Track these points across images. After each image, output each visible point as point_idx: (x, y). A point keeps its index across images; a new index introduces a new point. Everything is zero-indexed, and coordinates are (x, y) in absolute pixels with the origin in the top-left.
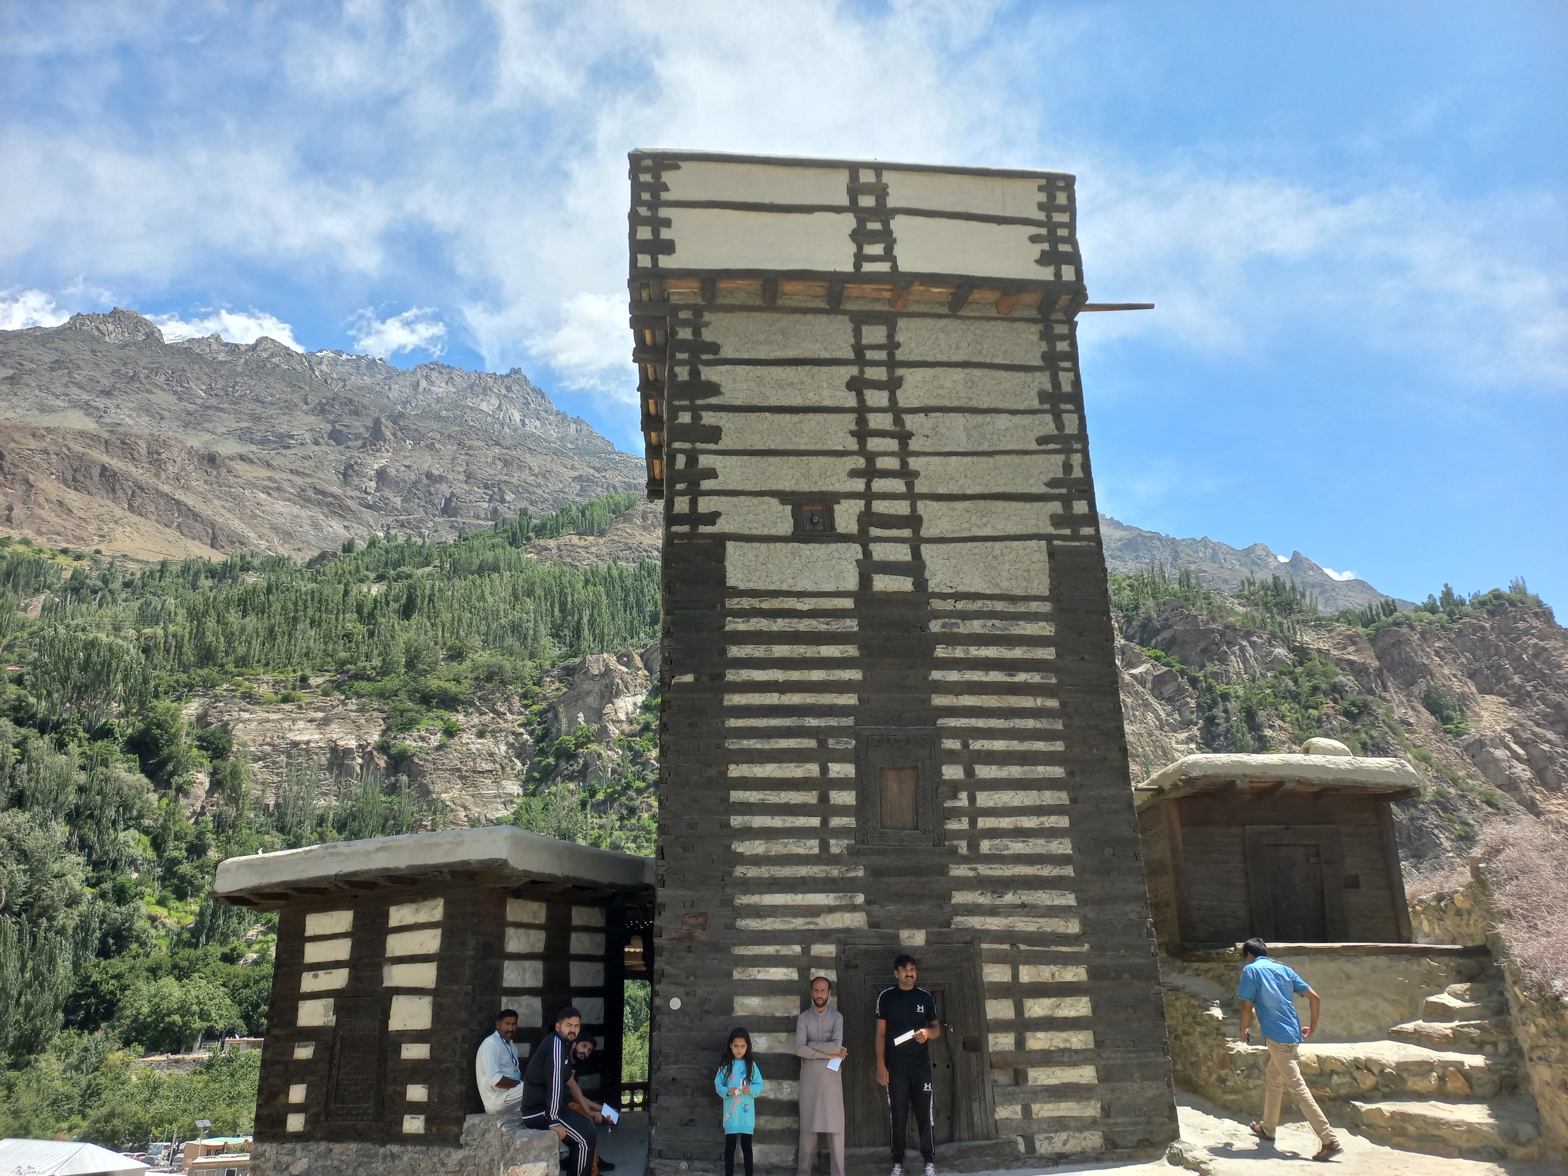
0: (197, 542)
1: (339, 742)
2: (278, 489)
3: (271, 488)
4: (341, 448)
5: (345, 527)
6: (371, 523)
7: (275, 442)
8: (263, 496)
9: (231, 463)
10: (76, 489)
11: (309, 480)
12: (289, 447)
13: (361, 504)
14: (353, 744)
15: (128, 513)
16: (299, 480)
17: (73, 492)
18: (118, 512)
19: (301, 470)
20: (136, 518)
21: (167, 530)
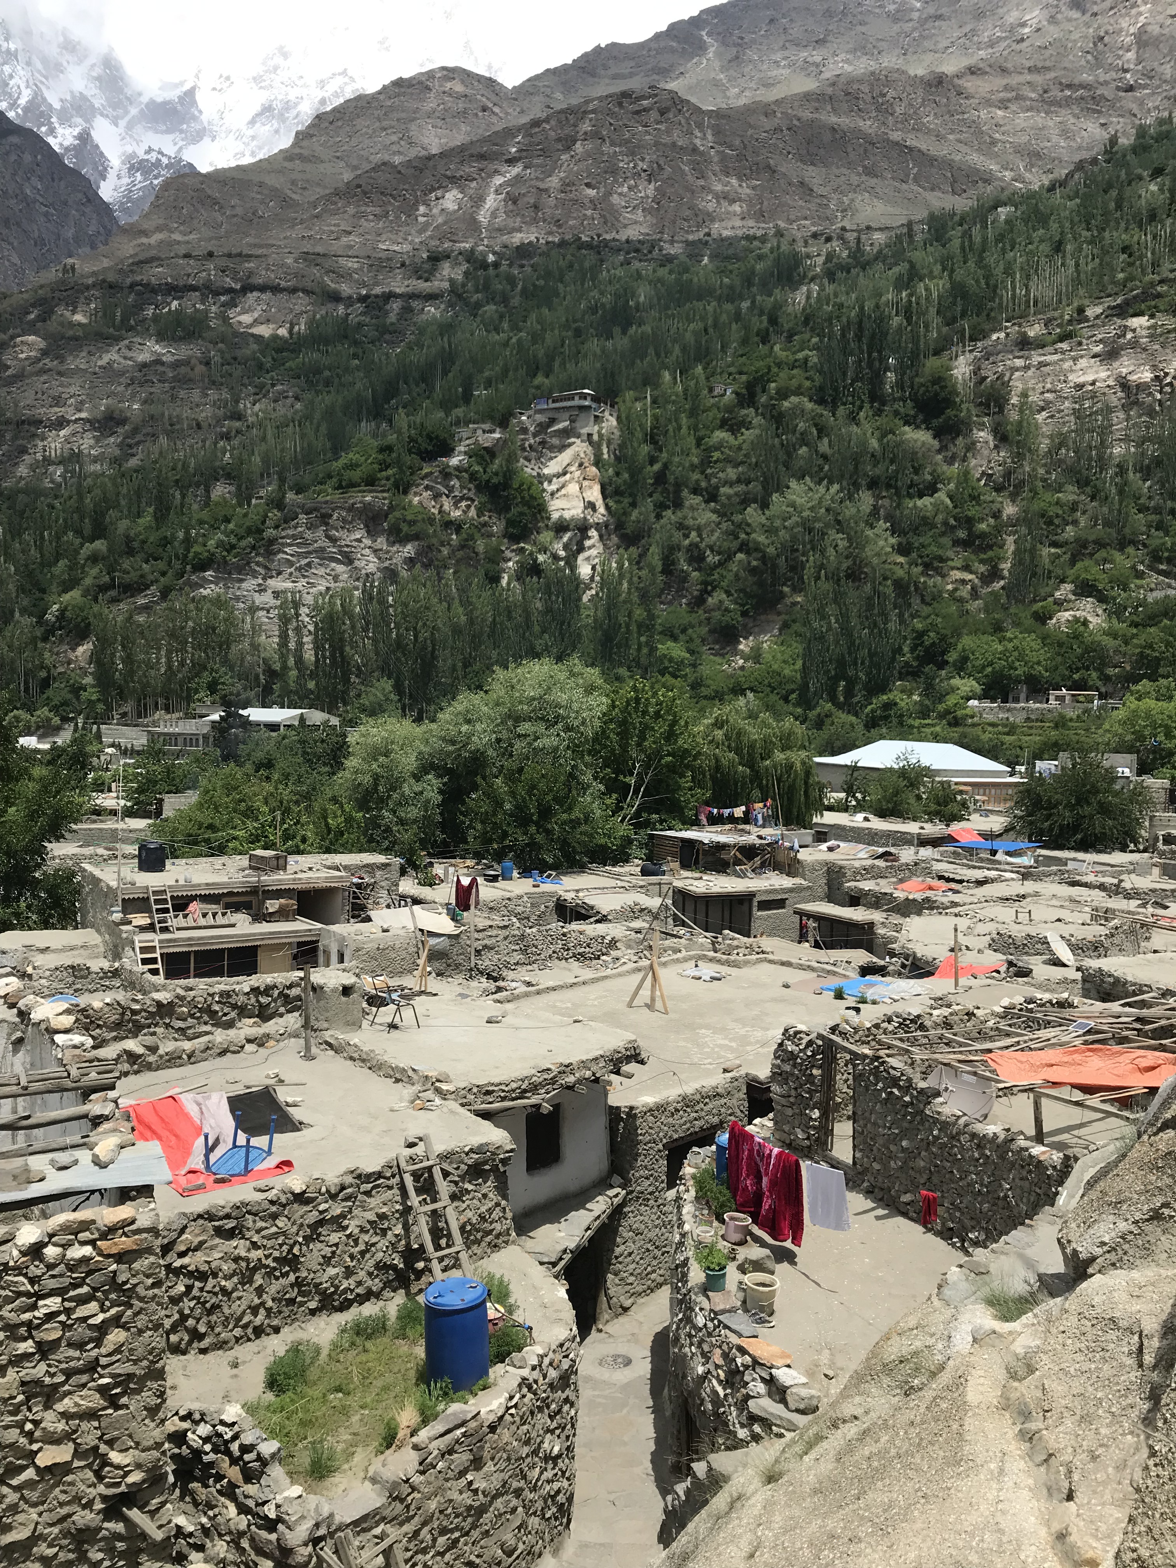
0: (938, 194)
1: (1130, 377)
2: (1018, 98)
3: (1009, 100)
4: (1087, 17)
5: (1103, 125)
6: (1135, 111)
7: (1006, 38)
8: (1000, 113)
9: (960, 82)
10: (812, 164)
11: (1053, 75)
12: (1022, 40)
13: (1118, 89)
14: (1147, 376)
15: (864, 178)
16: (1038, 79)
17: (811, 168)
18: (855, 179)
19: (1040, 65)
20: (873, 181)
21: (904, 186)
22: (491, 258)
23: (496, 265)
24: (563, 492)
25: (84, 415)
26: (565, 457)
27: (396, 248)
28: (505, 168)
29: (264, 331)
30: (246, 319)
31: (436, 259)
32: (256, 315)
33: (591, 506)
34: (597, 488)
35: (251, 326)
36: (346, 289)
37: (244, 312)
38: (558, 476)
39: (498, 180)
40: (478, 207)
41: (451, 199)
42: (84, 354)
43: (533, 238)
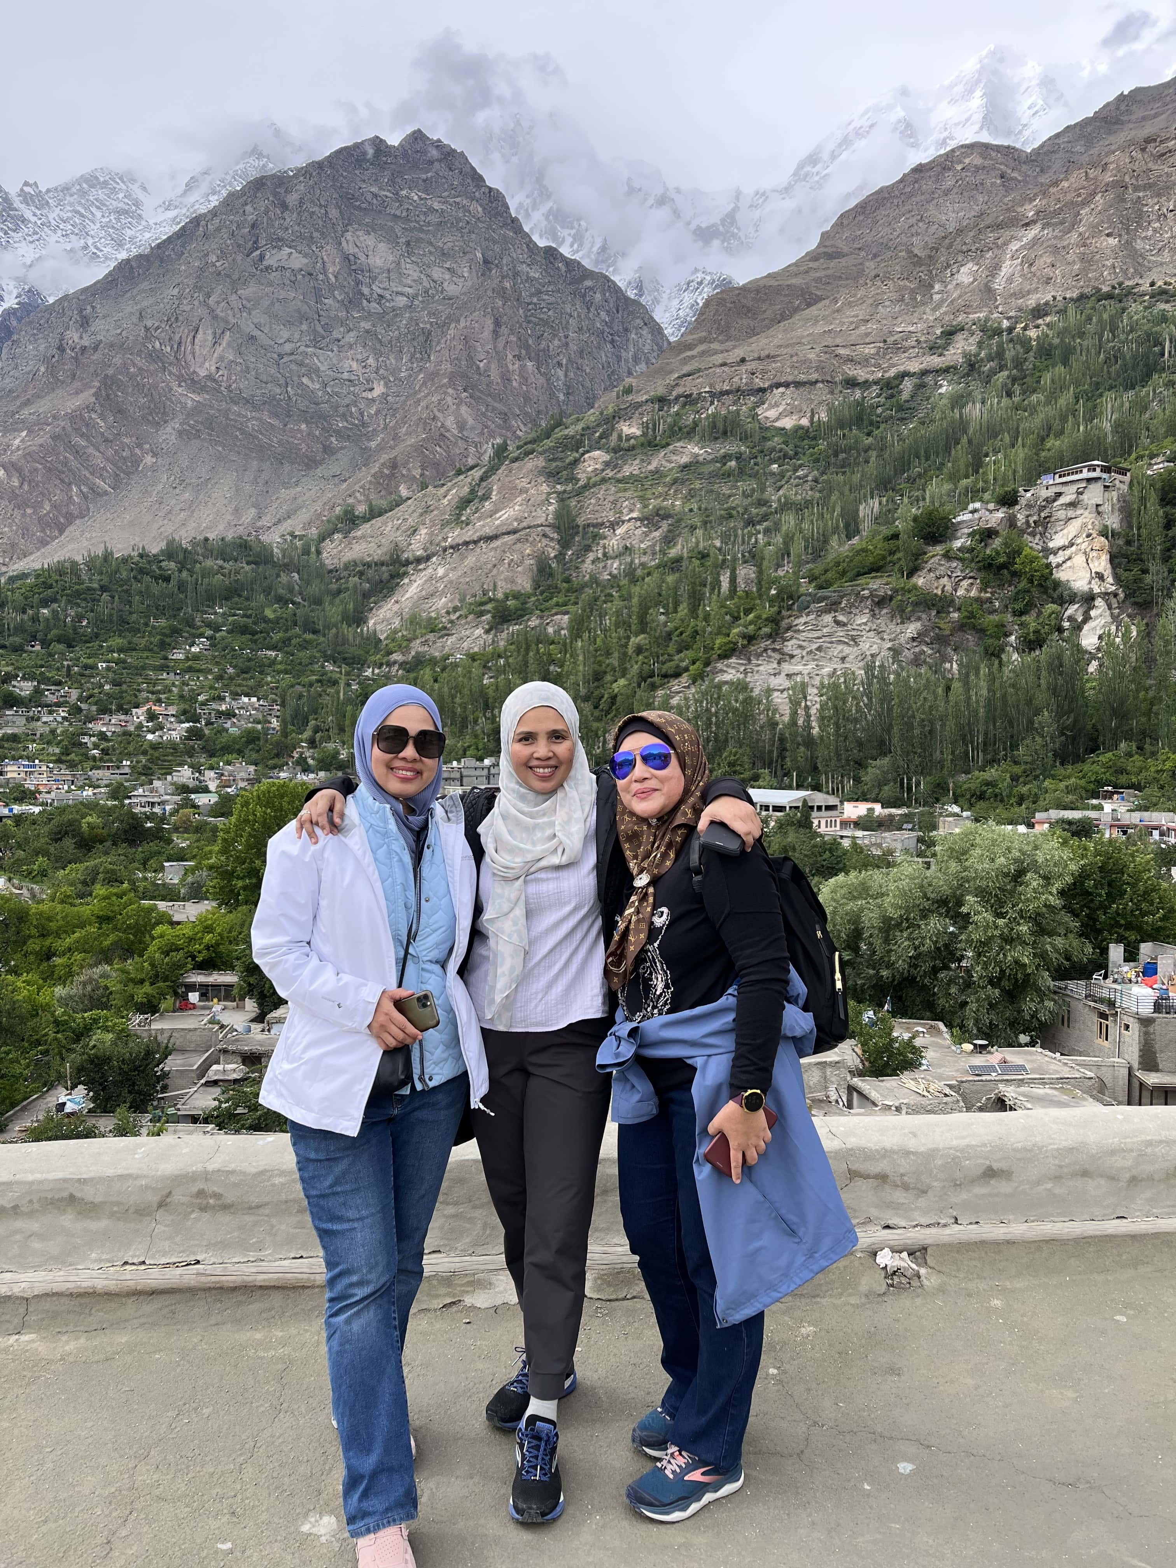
22: (1006, 324)
23: (1010, 330)
24: (1069, 563)
25: (635, 515)
26: (1072, 529)
27: (911, 329)
28: (1022, 232)
29: (788, 423)
30: (772, 414)
31: (950, 334)
32: (781, 409)
33: (1100, 577)
34: (1105, 558)
35: (777, 419)
36: (861, 374)
37: (771, 407)
38: (1064, 548)
39: (1014, 246)
40: (993, 276)
41: (966, 274)
42: (637, 462)
43: (1049, 297)
